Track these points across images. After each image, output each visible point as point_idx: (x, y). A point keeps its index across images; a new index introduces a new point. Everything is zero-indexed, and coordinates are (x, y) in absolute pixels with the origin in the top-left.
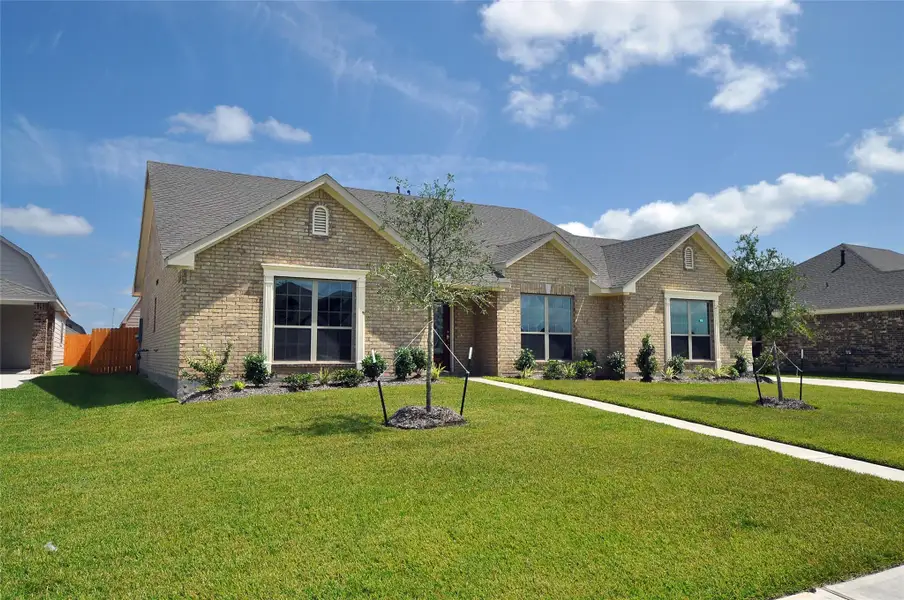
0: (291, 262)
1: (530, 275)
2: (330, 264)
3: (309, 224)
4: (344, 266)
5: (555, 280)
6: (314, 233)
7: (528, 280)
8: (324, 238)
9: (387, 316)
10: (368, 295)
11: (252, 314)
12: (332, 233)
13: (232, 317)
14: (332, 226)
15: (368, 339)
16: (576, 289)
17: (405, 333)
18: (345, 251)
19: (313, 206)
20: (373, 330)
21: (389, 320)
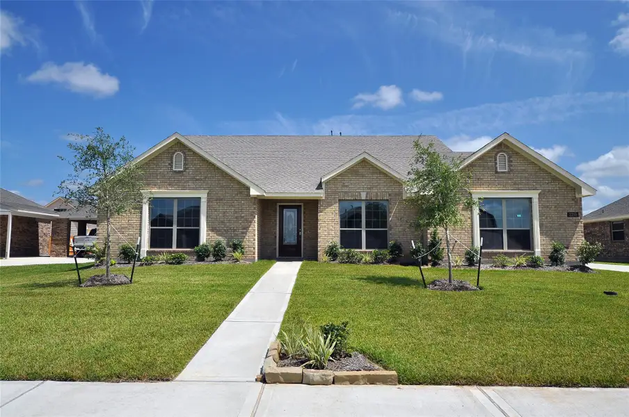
0: (160, 188)
1: (347, 186)
2: (184, 188)
3: (171, 164)
4: (193, 189)
5: (370, 189)
6: (174, 169)
7: (346, 189)
8: (180, 172)
9: (222, 220)
10: (208, 206)
11: (135, 220)
12: (186, 169)
13: (124, 222)
14: (185, 164)
15: (208, 235)
16: (390, 195)
17: (234, 230)
18: (194, 180)
19: (174, 153)
20: (211, 228)
21: (223, 222)
